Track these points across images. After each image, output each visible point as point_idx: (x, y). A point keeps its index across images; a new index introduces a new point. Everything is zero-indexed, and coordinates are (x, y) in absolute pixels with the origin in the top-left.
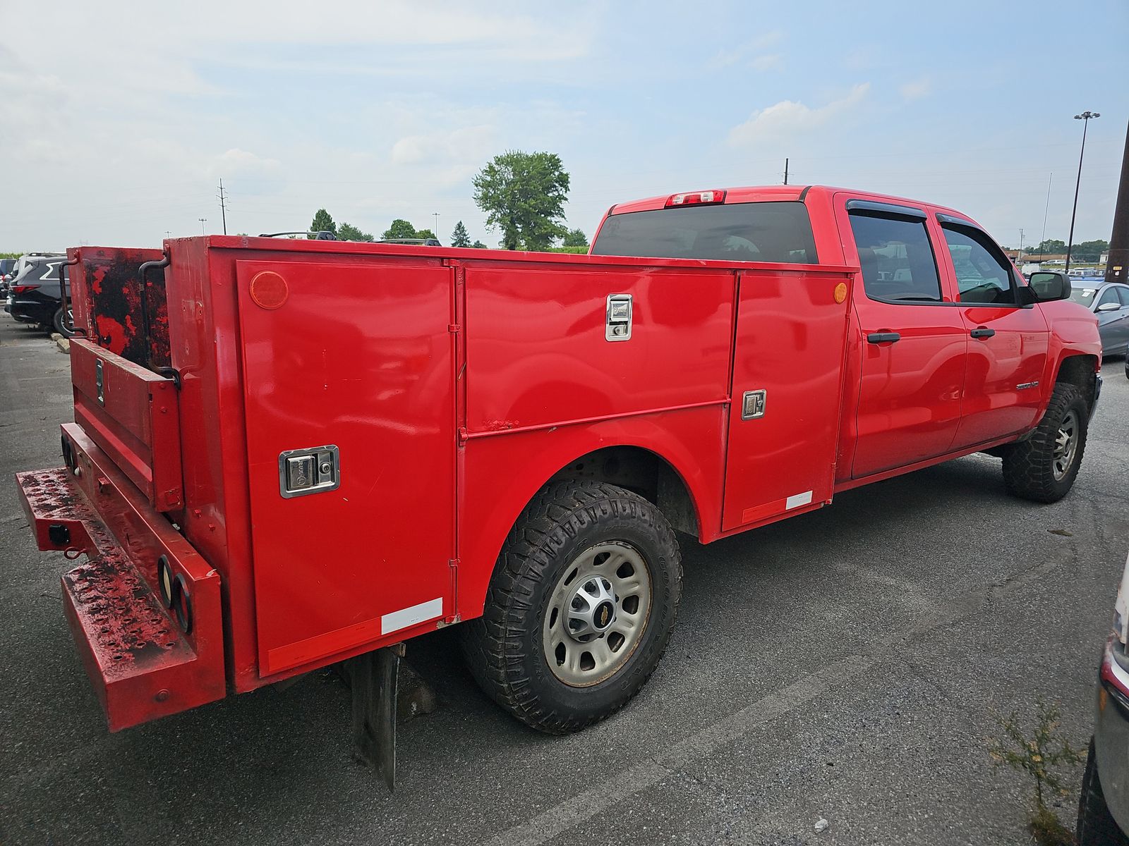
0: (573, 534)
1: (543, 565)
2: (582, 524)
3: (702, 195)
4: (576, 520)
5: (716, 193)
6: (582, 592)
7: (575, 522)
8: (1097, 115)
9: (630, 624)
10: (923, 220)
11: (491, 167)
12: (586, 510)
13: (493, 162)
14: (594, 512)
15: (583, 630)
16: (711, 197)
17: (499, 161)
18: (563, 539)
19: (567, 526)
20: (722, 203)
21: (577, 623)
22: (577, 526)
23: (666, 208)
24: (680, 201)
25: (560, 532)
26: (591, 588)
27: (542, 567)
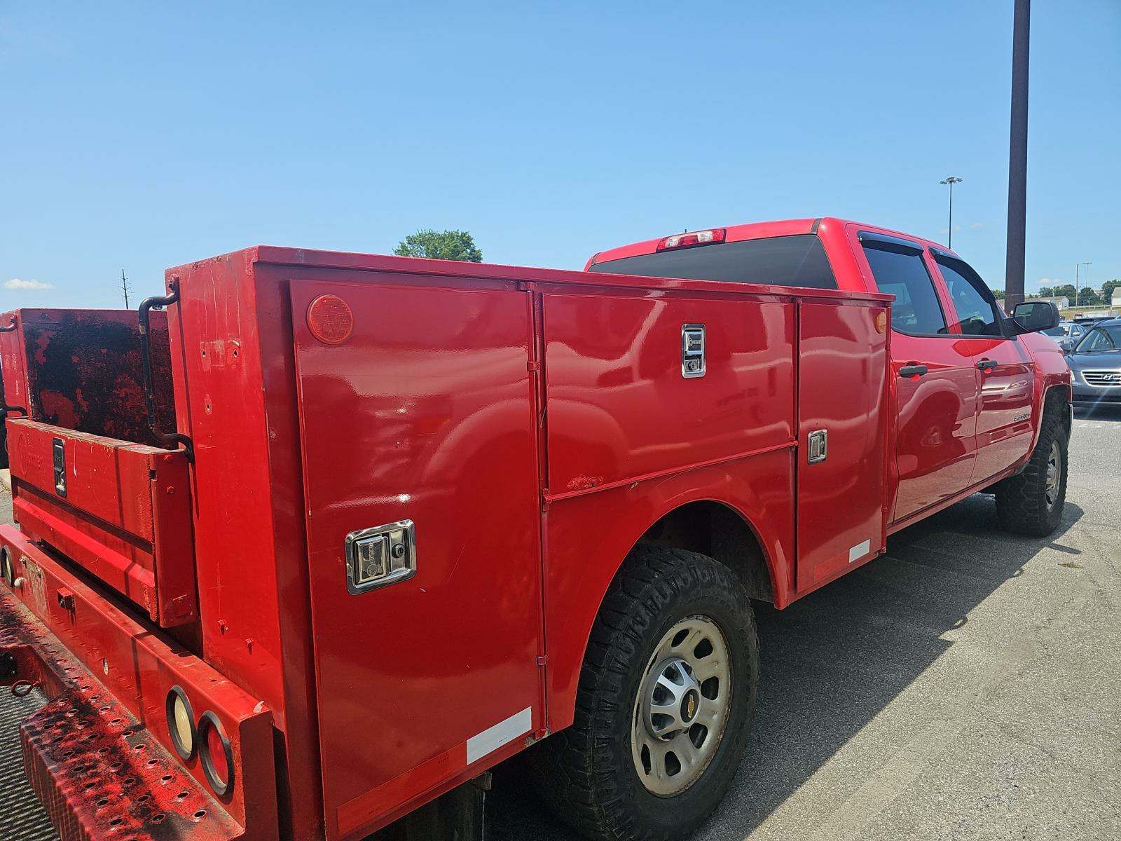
0: (657, 612)
1: (629, 653)
2: (665, 598)
3: (699, 235)
4: (657, 594)
5: (714, 231)
6: (663, 680)
7: (657, 597)
8: (960, 180)
9: (712, 713)
10: (919, 252)
11: (403, 247)
12: (667, 581)
13: (406, 242)
14: (675, 582)
15: (669, 728)
16: (708, 236)
17: (411, 241)
18: (647, 619)
19: (649, 602)
20: (722, 242)
21: (660, 720)
22: (660, 601)
23: (658, 251)
24: (674, 242)
25: (643, 611)
26: (672, 675)
27: (627, 656)
